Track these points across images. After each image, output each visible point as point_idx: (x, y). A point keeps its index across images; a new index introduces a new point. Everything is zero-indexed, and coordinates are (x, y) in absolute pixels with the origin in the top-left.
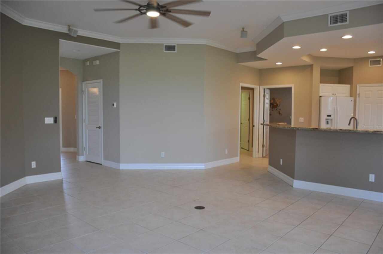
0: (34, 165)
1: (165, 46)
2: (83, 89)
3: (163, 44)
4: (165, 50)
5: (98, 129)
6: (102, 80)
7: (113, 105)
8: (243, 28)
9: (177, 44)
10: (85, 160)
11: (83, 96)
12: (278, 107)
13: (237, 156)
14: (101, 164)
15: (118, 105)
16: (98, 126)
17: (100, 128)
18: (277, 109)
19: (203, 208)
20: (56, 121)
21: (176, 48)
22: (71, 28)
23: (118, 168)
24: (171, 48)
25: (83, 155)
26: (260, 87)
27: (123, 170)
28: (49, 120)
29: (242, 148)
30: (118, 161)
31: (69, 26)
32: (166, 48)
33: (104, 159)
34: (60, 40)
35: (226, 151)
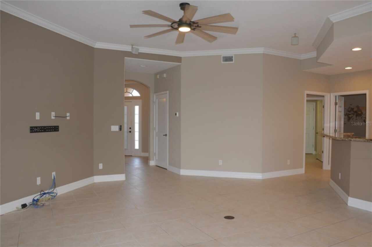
0: (101, 166)
1: (223, 57)
2: (155, 100)
3: (221, 56)
4: (223, 61)
5: (165, 136)
6: (168, 92)
7: (176, 114)
8: (295, 34)
9: (235, 55)
10: (155, 165)
11: (155, 106)
12: (363, 115)
13: (302, 167)
14: (166, 169)
15: (180, 114)
16: (165, 134)
17: (166, 135)
18: (361, 118)
19: (233, 218)
20: (120, 129)
21: (233, 58)
22: (134, 47)
23: (178, 173)
24: (228, 59)
25: (153, 160)
26: (330, 95)
27: (182, 175)
28: (115, 128)
29: (317, 159)
30: (179, 167)
31: (132, 45)
32: (224, 59)
33: (169, 164)
34: (126, 58)
35: (289, 161)
